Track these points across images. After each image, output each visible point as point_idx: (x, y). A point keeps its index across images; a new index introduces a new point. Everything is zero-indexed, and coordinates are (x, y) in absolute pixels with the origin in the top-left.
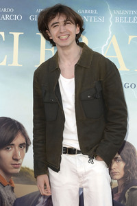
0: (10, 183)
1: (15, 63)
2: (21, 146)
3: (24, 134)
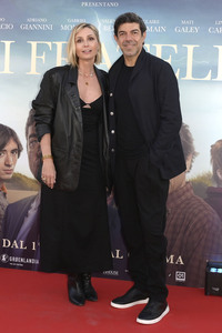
0: (3, 189)
1: (7, 70)
2: (13, 152)
3: (16, 140)
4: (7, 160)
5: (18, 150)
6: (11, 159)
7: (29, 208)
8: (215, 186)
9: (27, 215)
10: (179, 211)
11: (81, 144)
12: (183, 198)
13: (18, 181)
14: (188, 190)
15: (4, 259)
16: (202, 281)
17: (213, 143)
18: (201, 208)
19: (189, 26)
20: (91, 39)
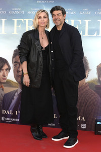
0: (2, 87)
2: (6, 70)
3: (8, 64)
4: (4, 74)
5: (9, 69)
6: (6, 73)
7: (14, 95)
8: (99, 84)
9: (13, 99)
10: (82, 96)
11: (42, 67)
12: (84, 90)
13: (9, 83)
14: (87, 87)
15: (3, 119)
16: (93, 128)
17: (98, 65)
18: (93, 94)
19: (86, 11)
20: (45, 17)
